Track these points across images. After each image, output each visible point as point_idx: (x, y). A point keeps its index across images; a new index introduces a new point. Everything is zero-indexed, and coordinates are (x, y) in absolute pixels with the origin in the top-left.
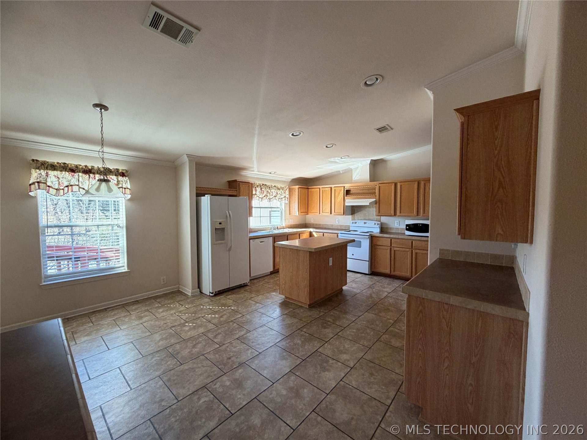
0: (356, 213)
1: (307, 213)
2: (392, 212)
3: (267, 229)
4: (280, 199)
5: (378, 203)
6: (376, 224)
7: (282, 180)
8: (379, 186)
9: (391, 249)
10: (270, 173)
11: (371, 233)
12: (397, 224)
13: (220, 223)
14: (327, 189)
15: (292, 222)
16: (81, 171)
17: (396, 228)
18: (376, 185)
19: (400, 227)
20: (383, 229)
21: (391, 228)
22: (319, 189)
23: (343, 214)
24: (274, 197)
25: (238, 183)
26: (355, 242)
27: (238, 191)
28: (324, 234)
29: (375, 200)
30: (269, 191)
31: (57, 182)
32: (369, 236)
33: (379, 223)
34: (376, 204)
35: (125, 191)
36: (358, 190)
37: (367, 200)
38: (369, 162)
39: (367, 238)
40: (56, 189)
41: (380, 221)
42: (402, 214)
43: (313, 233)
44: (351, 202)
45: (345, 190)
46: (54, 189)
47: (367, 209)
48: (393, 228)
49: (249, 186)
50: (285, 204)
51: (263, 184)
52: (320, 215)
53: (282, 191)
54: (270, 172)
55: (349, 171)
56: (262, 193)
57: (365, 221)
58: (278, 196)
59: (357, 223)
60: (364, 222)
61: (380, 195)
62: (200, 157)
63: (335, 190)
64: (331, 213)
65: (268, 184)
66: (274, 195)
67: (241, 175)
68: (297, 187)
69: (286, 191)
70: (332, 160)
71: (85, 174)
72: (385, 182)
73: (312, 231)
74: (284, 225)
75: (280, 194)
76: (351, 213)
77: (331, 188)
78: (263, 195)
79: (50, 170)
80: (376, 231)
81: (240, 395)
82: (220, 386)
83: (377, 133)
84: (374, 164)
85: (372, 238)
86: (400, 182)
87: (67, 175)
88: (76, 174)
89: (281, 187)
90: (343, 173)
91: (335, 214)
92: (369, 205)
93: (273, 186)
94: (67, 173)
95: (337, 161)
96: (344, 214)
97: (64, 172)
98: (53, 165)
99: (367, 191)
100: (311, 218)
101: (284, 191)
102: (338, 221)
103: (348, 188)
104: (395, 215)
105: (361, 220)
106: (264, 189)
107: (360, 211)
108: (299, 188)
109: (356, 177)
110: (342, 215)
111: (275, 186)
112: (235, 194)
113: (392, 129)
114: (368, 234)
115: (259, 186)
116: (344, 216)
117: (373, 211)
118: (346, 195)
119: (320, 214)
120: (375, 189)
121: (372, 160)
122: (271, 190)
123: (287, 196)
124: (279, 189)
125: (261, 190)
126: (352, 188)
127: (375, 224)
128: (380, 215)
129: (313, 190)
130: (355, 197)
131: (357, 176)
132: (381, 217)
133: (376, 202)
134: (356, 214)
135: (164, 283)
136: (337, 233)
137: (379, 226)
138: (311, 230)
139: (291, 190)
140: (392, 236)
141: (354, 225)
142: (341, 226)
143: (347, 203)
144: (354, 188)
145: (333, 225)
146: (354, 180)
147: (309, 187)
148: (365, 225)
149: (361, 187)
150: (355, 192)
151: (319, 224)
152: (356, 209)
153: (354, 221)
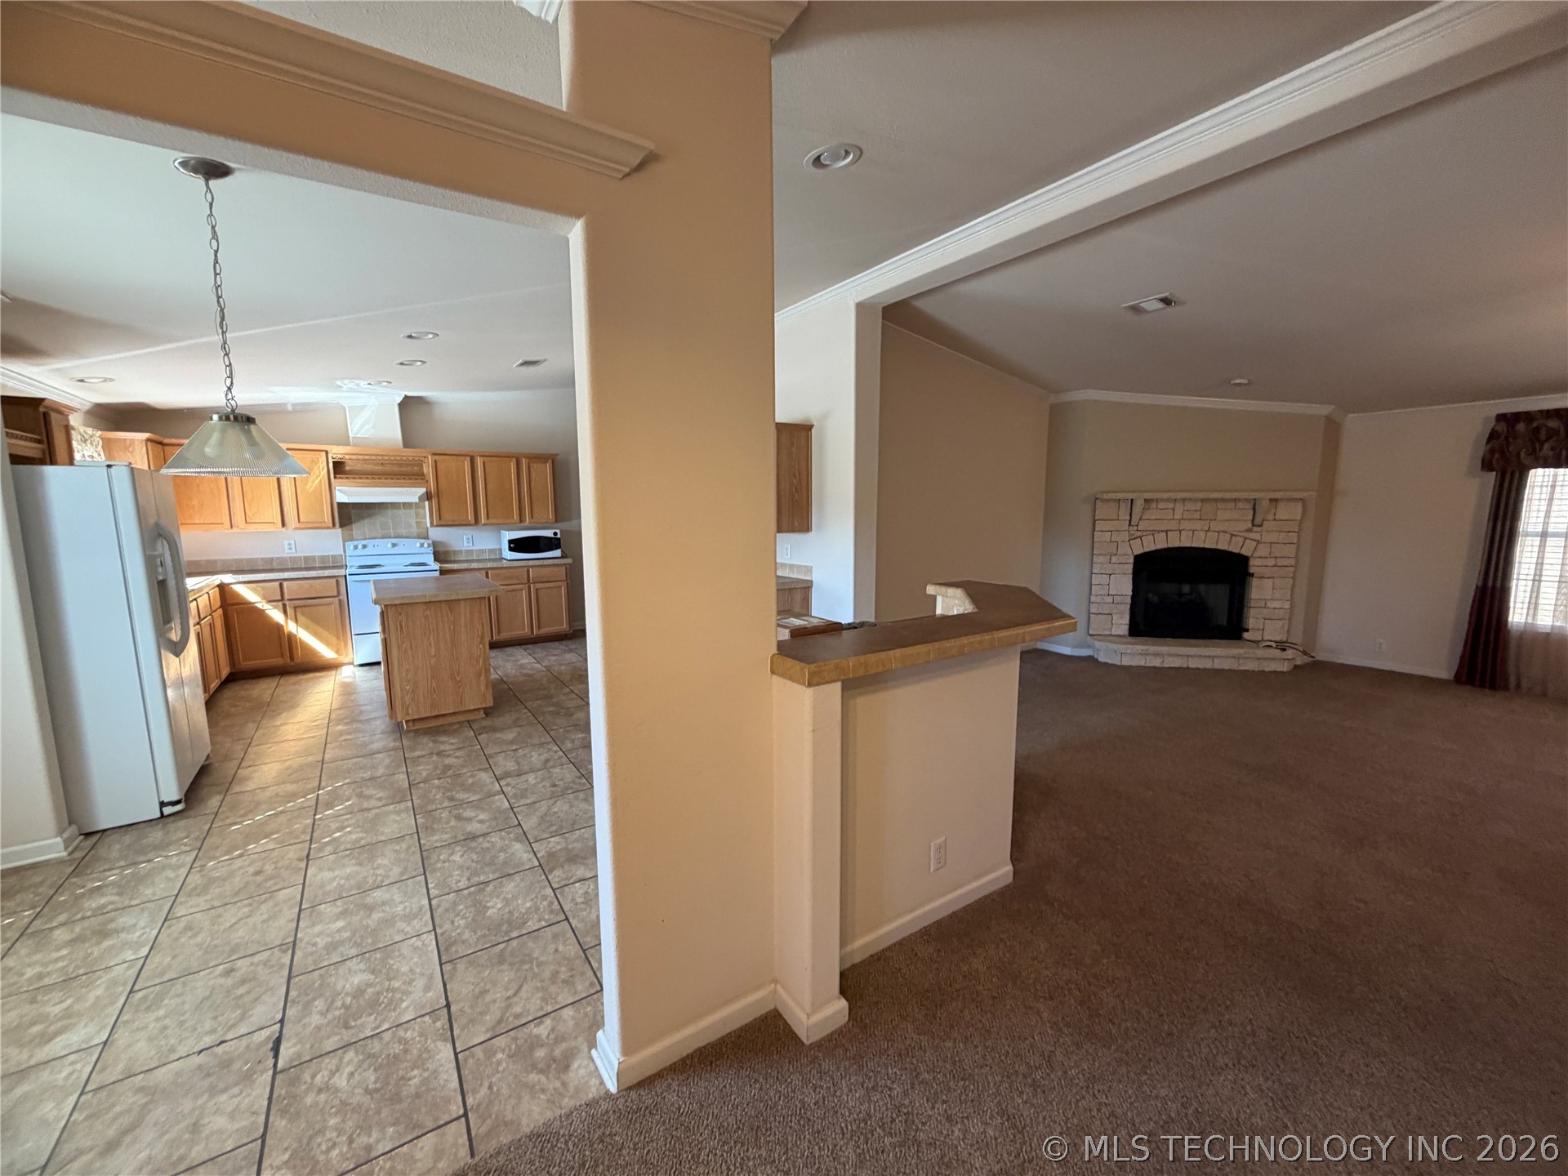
0: (355, 522)
2: (471, 517)
5: (435, 497)
6: (425, 545)
8: (435, 460)
12: (469, 543)
17: (466, 550)
18: (424, 457)
19: (475, 548)
20: (440, 554)
21: (455, 552)
29: (427, 490)
33: (426, 542)
34: (431, 499)
36: (370, 464)
37: (406, 489)
38: (399, 399)
41: (431, 539)
42: (490, 521)
43: (231, 586)
44: (347, 493)
45: (331, 461)
47: (390, 512)
48: (461, 551)
57: (395, 541)
59: (370, 547)
60: (391, 544)
61: (440, 481)
64: (283, 525)
72: (446, 451)
73: (218, 582)
86: (480, 455)
91: (300, 525)
92: (417, 501)
96: (333, 525)
99: (388, 468)
102: (293, 546)
103: (341, 456)
104: (477, 521)
105: (379, 538)
107: (368, 516)
108: (145, 442)
109: (362, 426)
110: (328, 528)
118: (335, 473)
119: (232, 527)
120: (422, 466)
121: (406, 397)
126: (354, 457)
127: (423, 545)
128: (442, 523)
131: (366, 427)
133: (428, 496)
134: (356, 525)
137: (430, 548)
138: (227, 578)
139: (108, 447)
141: (360, 551)
142: (306, 558)
143: (341, 497)
144: (360, 457)
145: (272, 559)
146: (353, 438)
147: (166, 441)
148: (395, 550)
149: (380, 458)
150: (358, 467)
151: (208, 561)
152: (353, 512)
153: (355, 543)
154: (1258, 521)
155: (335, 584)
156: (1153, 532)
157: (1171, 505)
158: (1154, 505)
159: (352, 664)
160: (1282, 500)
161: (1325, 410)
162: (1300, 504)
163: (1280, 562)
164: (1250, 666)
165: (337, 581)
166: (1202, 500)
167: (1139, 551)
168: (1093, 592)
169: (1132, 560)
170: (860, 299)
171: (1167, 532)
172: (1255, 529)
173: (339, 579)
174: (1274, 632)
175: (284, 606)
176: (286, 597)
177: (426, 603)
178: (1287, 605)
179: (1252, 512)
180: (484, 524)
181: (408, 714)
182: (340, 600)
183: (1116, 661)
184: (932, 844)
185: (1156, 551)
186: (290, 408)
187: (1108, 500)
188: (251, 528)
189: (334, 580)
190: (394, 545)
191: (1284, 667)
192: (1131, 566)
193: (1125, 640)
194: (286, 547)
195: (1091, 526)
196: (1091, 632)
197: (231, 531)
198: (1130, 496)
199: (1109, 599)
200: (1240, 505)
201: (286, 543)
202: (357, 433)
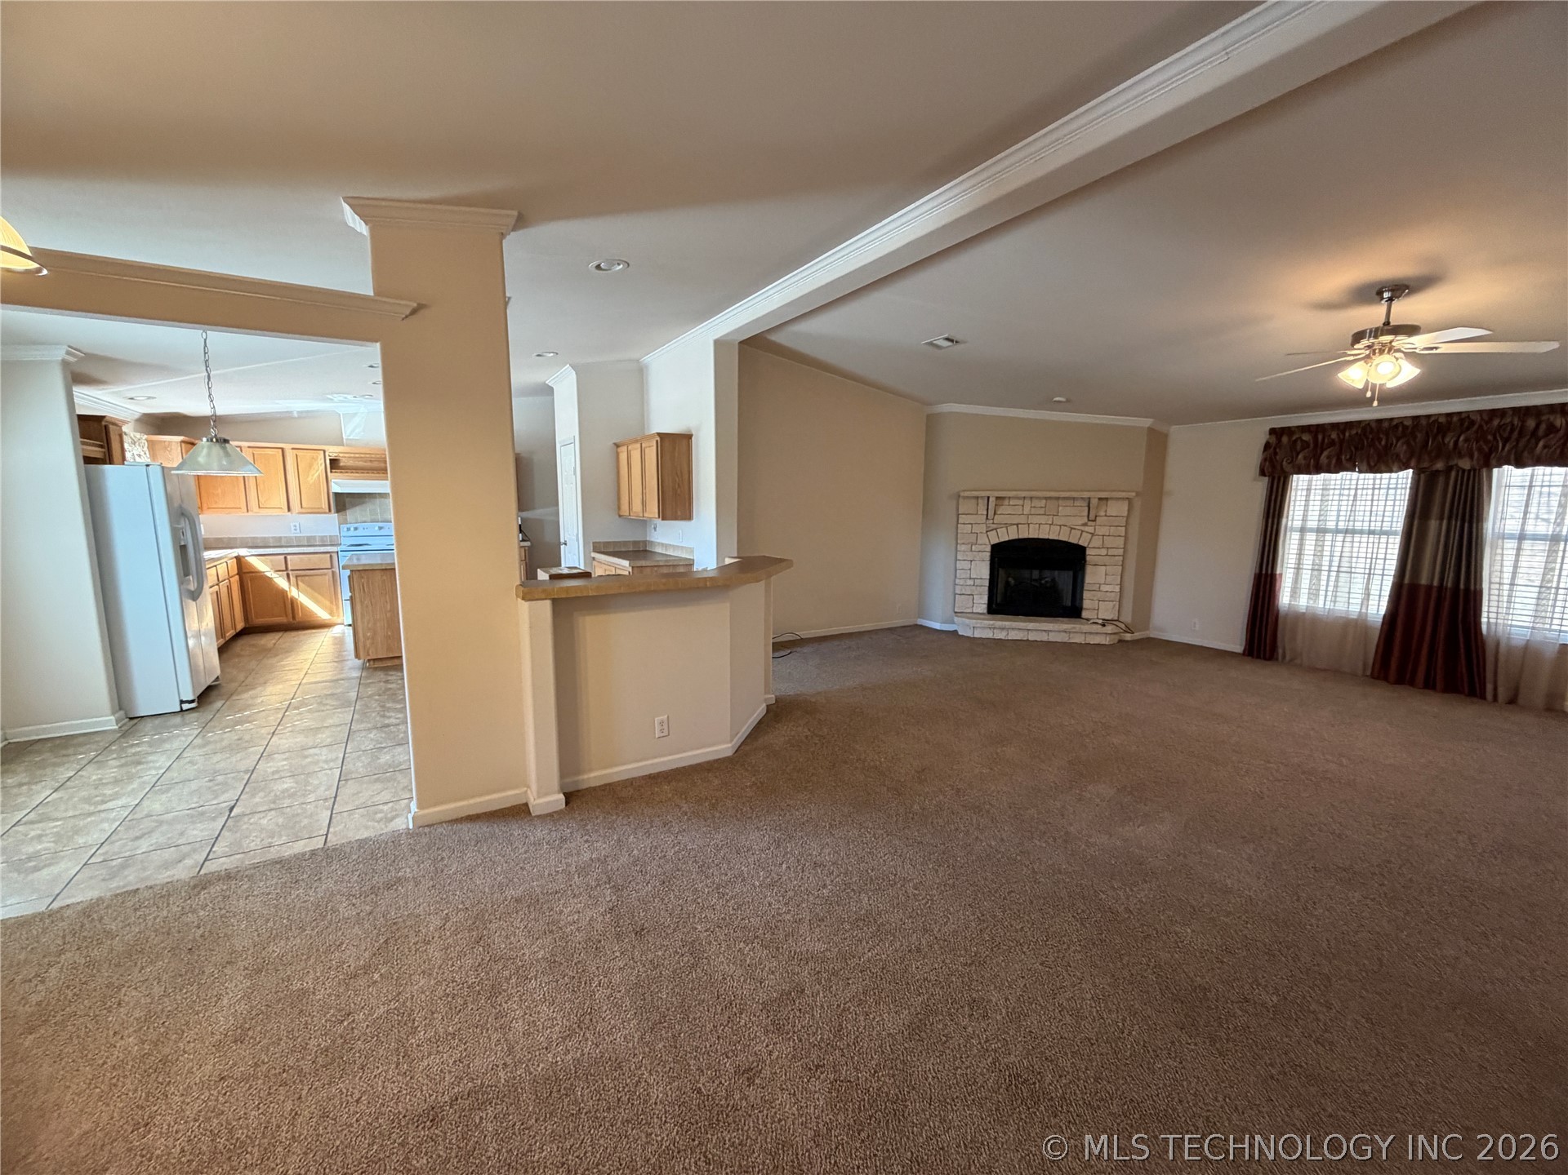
0: (348, 508)
10: (132, 398)
14: (268, 451)
23: (327, 511)
27: (106, 446)
28: (289, 557)
36: (365, 462)
43: (248, 558)
44: (342, 484)
45: (328, 458)
47: (378, 501)
52: (250, 513)
57: (381, 524)
59: (361, 529)
60: (378, 527)
63: (295, 455)
64: (289, 510)
73: (236, 554)
77: (283, 450)
91: (303, 511)
96: (330, 510)
102: (298, 528)
103: (336, 455)
105: (368, 522)
107: (360, 504)
109: (353, 431)
110: (325, 513)
116: (331, 515)
118: (331, 468)
119: (248, 511)
126: (342, 455)
130: (357, 475)
131: (357, 431)
134: (350, 511)
136: (329, 552)
138: (243, 552)
139: (154, 448)
141: (352, 533)
142: (309, 538)
143: (335, 489)
144: (352, 455)
145: (280, 538)
146: (347, 439)
149: (368, 456)
150: (351, 463)
151: (230, 539)
152: (347, 500)
153: (348, 526)
154: (1092, 517)
155: (329, 559)
156: (1007, 525)
157: (1021, 502)
158: (1006, 502)
159: (343, 624)
160: (1112, 498)
161: (1147, 422)
162: (1126, 503)
163: (1111, 552)
164: (1078, 639)
165: (331, 556)
166: (1046, 498)
167: (995, 541)
168: (958, 576)
169: (989, 549)
170: (716, 337)
171: (1017, 525)
172: (1090, 523)
173: (333, 554)
174: (1107, 611)
175: (288, 575)
176: (290, 568)
177: (383, 570)
178: (1117, 589)
179: (1087, 508)
181: (369, 655)
182: (333, 572)
183: (969, 633)
184: (656, 719)
185: (1009, 541)
186: (296, 415)
187: (968, 497)
188: (264, 512)
189: (328, 555)
190: (380, 528)
191: (1106, 640)
192: (989, 554)
193: (982, 617)
194: (293, 528)
195: (955, 519)
196: (956, 610)
197: (246, 514)
198: (987, 494)
199: (971, 582)
200: (1077, 503)
201: (292, 524)
202: (349, 436)
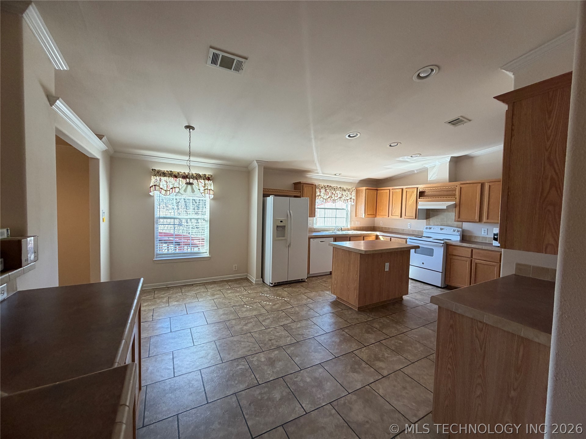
0: (432, 217)
1: (375, 215)
2: (477, 218)
3: (330, 230)
4: (345, 201)
5: (458, 206)
6: (456, 231)
7: (349, 181)
8: (461, 187)
9: (471, 260)
10: (335, 175)
11: (447, 241)
12: (484, 233)
13: (281, 222)
14: (397, 190)
15: (358, 224)
16: (181, 177)
17: (482, 237)
18: (456, 186)
19: (488, 236)
20: (465, 237)
21: (475, 237)
22: (389, 190)
23: (415, 218)
24: (339, 199)
25: (302, 184)
26: (419, 248)
27: (302, 192)
28: (392, 238)
29: (455, 202)
30: (334, 193)
31: (166, 185)
32: (444, 244)
33: (460, 229)
34: (456, 207)
35: (209, 191)
36: (434, 191)
37: (444, 203)
38: (449, 160)
39: (441, 246)
40: (165, 191)
41: (462, 228)
42: (489, 221)
43: (379, 236)
44: (424, 204)
45: (418, 191)
46: (164, 190)
48: (478, 237)
49: (313, 187)
50: (352, 205)
51: (328, 185)
52: (389, 218)
53: (348, 193)
54: (335, 173)
55: (424, 171)
56: (326, 194)
58: (343, 197)
59: (432, 229)
60: (441, 228)
61: (461, 197)
62: (267, 162)
63: (407, 191)
64: (401, 217)
65: (333, 185)
66: (339, 197)
67: (306, 177)
68: (364, 188)
69: (353, 193)
70: (401, 159)
71: (184, 179)
72: (468, 182)
73: (378, 234)
74: (349, 227)
75: (345, 195)
76: (425, 218)
77: (402, 189)
78: (328, 197)
79: (162, 176)
80: (455, 238)
81: (270, 371)
82: (256, 360)
83: (451, 127)
84: (456, 162)
85: (448, 247)
86: (489, 182)
87: (172, 179)
88: (178, 179)
89: (347, 189)
90: (418, 173)
91: (406, 217)
92: (446, 208)
93: (339, 187)
94: (172, 178)
95: (407, 160)
96: (416, 218)
97: (170, 178)
98: (164, 173)
99: (445, 193)
100: (380, 221)
101: (350, 192)
102: (410, 225)
103: (422, 189)
104: (480, 220)
105: (437, 225)
106: (329, 190)
107: (437, 215)
108: (366, 190)
109: (432, 176)
110: (414, 219)
111: (340, 188)
112: (299, 195)
113: (470, 121)
114: (442, 242)
115: (324, 187)
116: (416, 220)
117: (452, 215)
118: (420, 196)
120: (455, 190)
121: (452, 157)
122: (336, 192)
123: (354, 198)
124: (345, 191)
125: (326, 191)
126: (427, 189)
127: (454, 231)
128: (459, 220)
129: (382, 191)
130: (430, 199)
131: (434, 176)
132: (463, 223)
133: (455, 206)
134: (431, 219)
135: (236, 270)
136: (406, 239)
137: (459, 233)
139: (358, 192)
140: (473, 246)
141: (428, 230)
142: (413, 231)
143: (422, 206)
144: (429, 189)
145: (404, 229)
146: (429, 181)
147: (378, 189)
148: (441, 232)
149: (439, 188)
150: (430, 193)
152: (431, 212)
153: (428, 226)
180: (485, 222)
188: (394, 217)
201: (408, 224)
202: (431, 179)
